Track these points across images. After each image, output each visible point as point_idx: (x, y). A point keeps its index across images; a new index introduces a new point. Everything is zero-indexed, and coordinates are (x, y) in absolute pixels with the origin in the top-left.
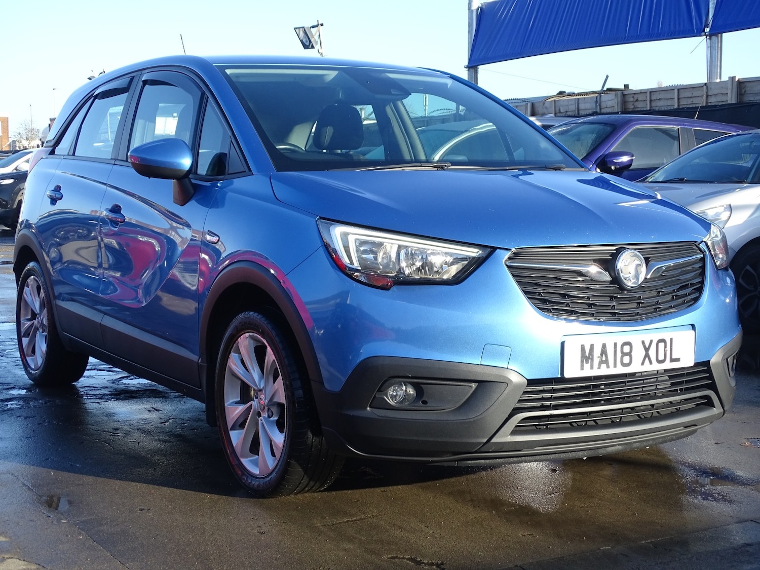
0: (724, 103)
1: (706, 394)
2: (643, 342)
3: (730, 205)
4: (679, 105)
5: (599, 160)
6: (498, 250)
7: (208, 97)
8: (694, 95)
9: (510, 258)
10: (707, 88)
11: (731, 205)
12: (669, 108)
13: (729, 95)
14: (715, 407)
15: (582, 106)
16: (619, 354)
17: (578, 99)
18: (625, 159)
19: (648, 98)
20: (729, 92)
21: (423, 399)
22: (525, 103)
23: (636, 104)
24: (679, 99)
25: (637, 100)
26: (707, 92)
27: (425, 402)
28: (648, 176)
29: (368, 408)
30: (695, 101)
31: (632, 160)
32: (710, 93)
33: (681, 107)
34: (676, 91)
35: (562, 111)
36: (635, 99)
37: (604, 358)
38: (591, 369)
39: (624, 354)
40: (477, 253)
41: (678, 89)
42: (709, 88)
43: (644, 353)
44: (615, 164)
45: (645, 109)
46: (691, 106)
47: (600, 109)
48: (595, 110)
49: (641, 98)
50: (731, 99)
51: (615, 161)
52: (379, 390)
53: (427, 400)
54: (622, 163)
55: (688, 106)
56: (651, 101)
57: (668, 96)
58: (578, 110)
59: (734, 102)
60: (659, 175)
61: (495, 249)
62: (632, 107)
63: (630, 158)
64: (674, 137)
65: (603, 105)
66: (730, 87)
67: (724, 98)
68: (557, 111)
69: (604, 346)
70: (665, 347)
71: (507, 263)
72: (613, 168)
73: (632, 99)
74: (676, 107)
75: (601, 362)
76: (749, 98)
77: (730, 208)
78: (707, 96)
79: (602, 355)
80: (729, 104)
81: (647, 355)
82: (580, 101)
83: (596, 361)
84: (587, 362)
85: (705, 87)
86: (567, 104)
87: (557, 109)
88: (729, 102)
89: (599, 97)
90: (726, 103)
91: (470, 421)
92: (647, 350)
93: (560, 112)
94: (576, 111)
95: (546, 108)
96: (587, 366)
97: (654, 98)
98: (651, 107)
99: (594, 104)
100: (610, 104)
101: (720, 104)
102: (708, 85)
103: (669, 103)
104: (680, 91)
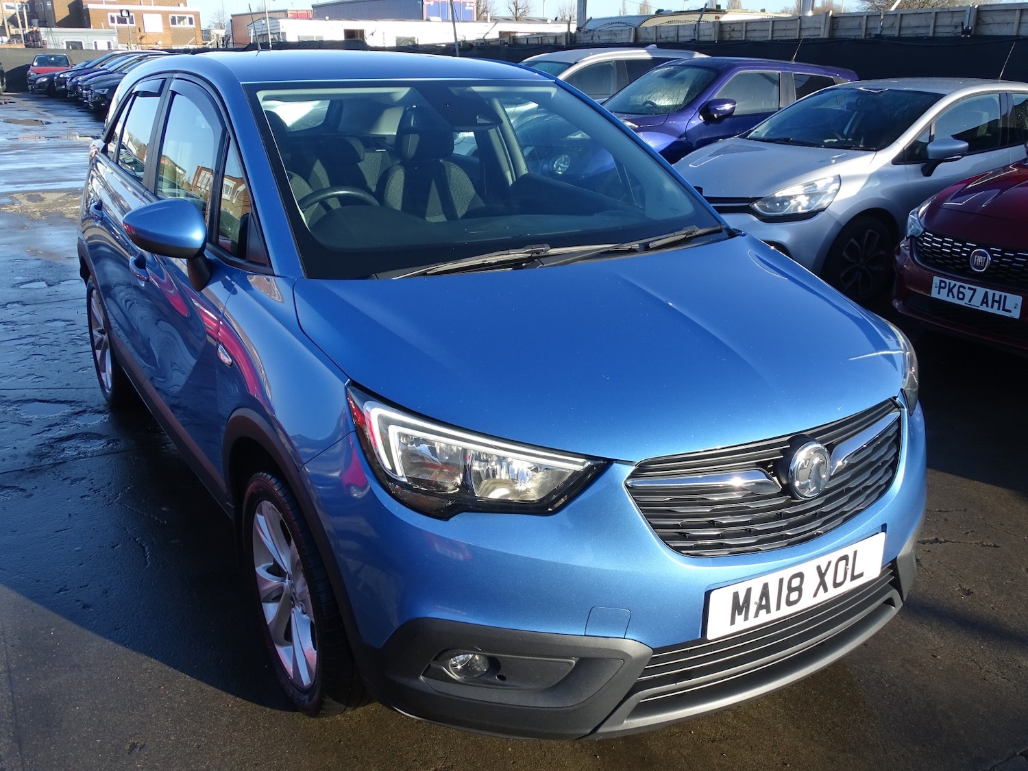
0: (815, 37)
1: (887, 598)
2: (819, 568)
3: (839, 176)
4: (772, 37)
5: (702, 108)
6: (615, 465)
7: (230, 138)
8: (788, 28)
9: (633, 476)
10: (801, 21)
11: (841, 176)
12: (763, 39)
13: (822, 30)
14: (894, 606)
15: (682, 33)
16: (785, 591)
17: (678, 26)
18: (727, 107)
19: (744, 29)
20: (822, 26)
21: (500, 673)
22: (628, 28)
23: (732, 33)
24: (773, 30)
25: (733, 30)
26: (800, 25)
27: (502, 678)
28: (751, 129)
29: (422, 678)
30: (789, 33)
31: (734, 108)
32: (803, 27)
33: (775, 39)
34: (771, 23)
35: (662, 37)
36: (732, 29)
37: (764, 603)
38: (745, 620)
39: (791, 590)
40: (583, 464)
41: (773, 22)
42: (803, 21)
43: (818, 580)
44: (718, 112)
45: (740, 39)
46: (784, 38)
47: (698, 37)
48: (693, 38)
49: (737, 28)
50: (824, 34)
51: (718, 109)
52: (436, 659)
53: (505, 675)
54: (724, 111)
55: (781, 39)
56: (746, 31)
57: (764, 27)
58: (678, 37)
59: (826, 36)
60: (761, 129)
61: (609, 462)
62: (729, 36)
63: (731, 106)
64: (775, 81)
65: (701, 33)
66: (823, 21)
67: (817, 32)
68: (658, 37)
69: (766, 586)
70: (847, 564)
71: (628, 483)
72: (715, 115)
73: (729, 29)
74: (770, 38)
75: (760, 607)
76: (841, 34)
77: (839, 179)
78: (800, 29)
79: (761, 599)
80: (821, 39)
81: (823, 583)
82: (680, 27)
83: (753, 608)
84: (740, 614)
85: (799, 20)
86: (667, 30)
87: (658, 35)
88: (821, 37)
89: (697, 26)
90: (818, 37)
91: (567, 711)
92: (822, 575)
93: (661, 38)
94: (676, 38)
95: (648, 33)
96: (739, 618)
97: (749, 28)
98: (746, 37)
99: (693, 32)
100: (707, 32)
101: (812, 38)
102: (802, 18)
103: (764, 34)
104: (775, 23)
